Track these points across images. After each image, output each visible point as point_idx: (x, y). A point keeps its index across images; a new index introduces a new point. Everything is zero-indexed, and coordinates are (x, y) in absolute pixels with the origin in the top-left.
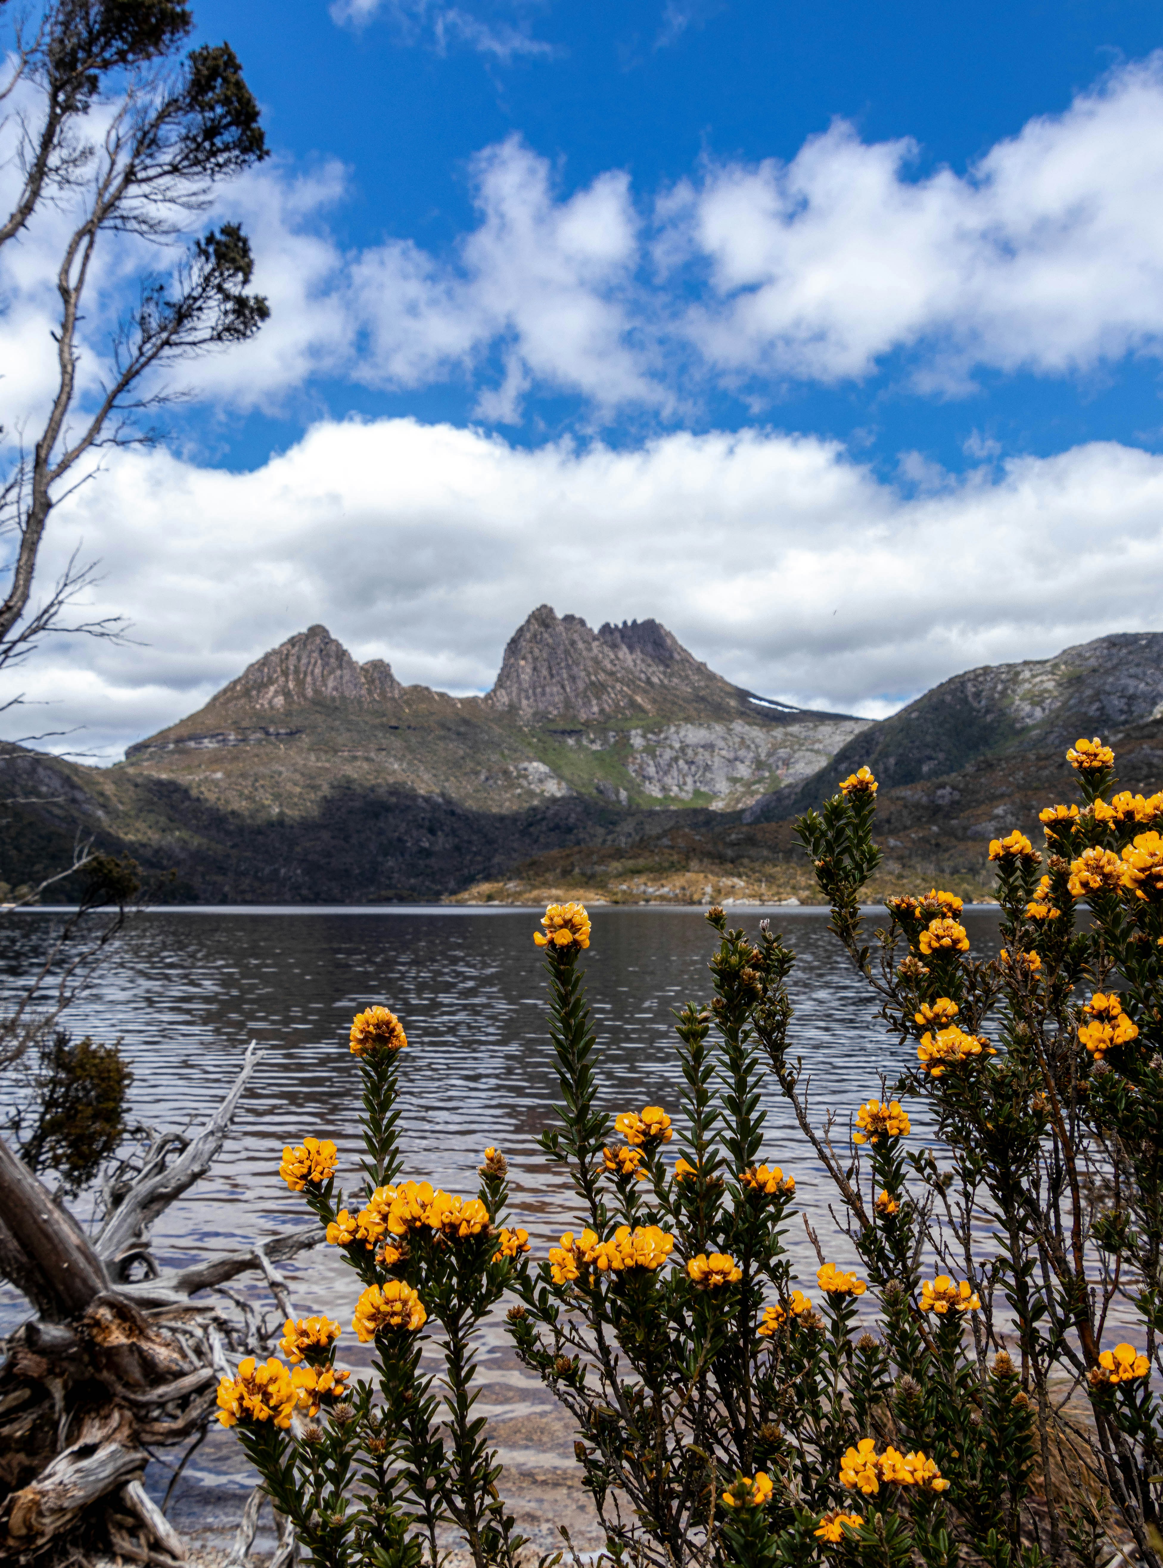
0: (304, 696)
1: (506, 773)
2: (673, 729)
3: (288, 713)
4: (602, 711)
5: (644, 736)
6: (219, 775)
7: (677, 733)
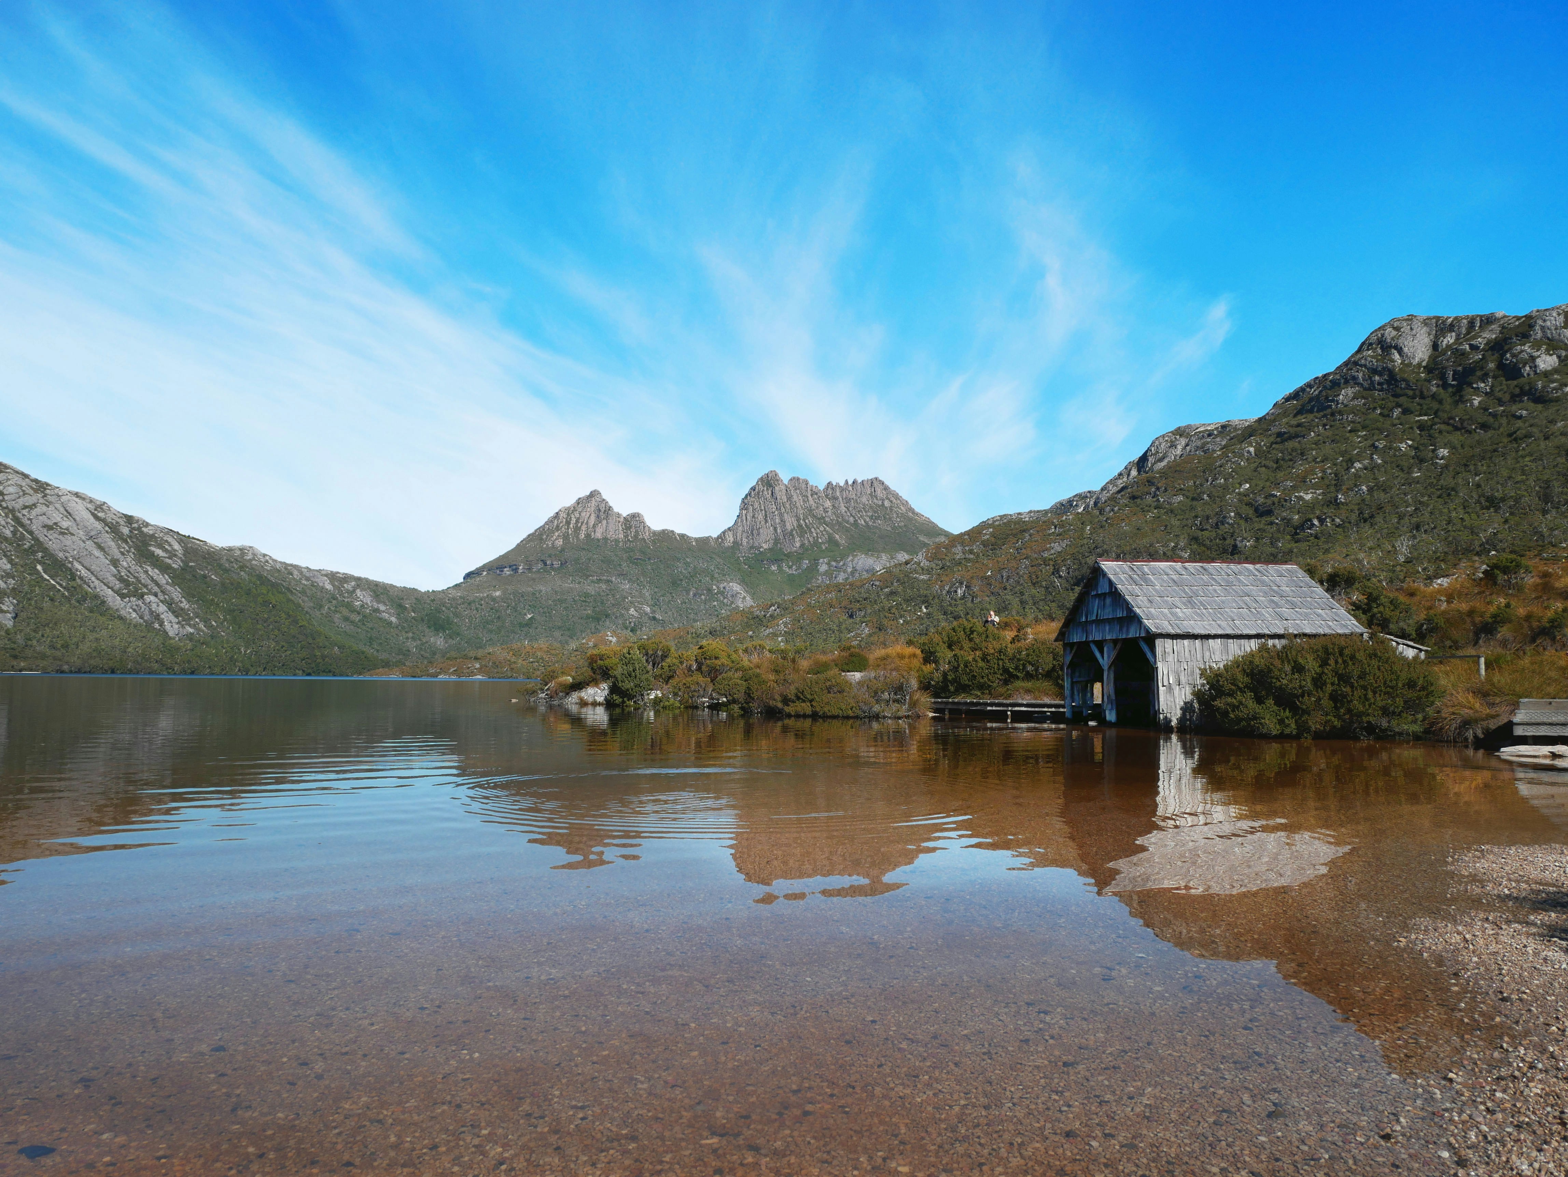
0: (578, 537)
1: (709, 590)
2: (850, 558)
3: (563, 550)
4: (802, 545)
5: (828, 564)
6: (498, 593)
7: (852, 561)
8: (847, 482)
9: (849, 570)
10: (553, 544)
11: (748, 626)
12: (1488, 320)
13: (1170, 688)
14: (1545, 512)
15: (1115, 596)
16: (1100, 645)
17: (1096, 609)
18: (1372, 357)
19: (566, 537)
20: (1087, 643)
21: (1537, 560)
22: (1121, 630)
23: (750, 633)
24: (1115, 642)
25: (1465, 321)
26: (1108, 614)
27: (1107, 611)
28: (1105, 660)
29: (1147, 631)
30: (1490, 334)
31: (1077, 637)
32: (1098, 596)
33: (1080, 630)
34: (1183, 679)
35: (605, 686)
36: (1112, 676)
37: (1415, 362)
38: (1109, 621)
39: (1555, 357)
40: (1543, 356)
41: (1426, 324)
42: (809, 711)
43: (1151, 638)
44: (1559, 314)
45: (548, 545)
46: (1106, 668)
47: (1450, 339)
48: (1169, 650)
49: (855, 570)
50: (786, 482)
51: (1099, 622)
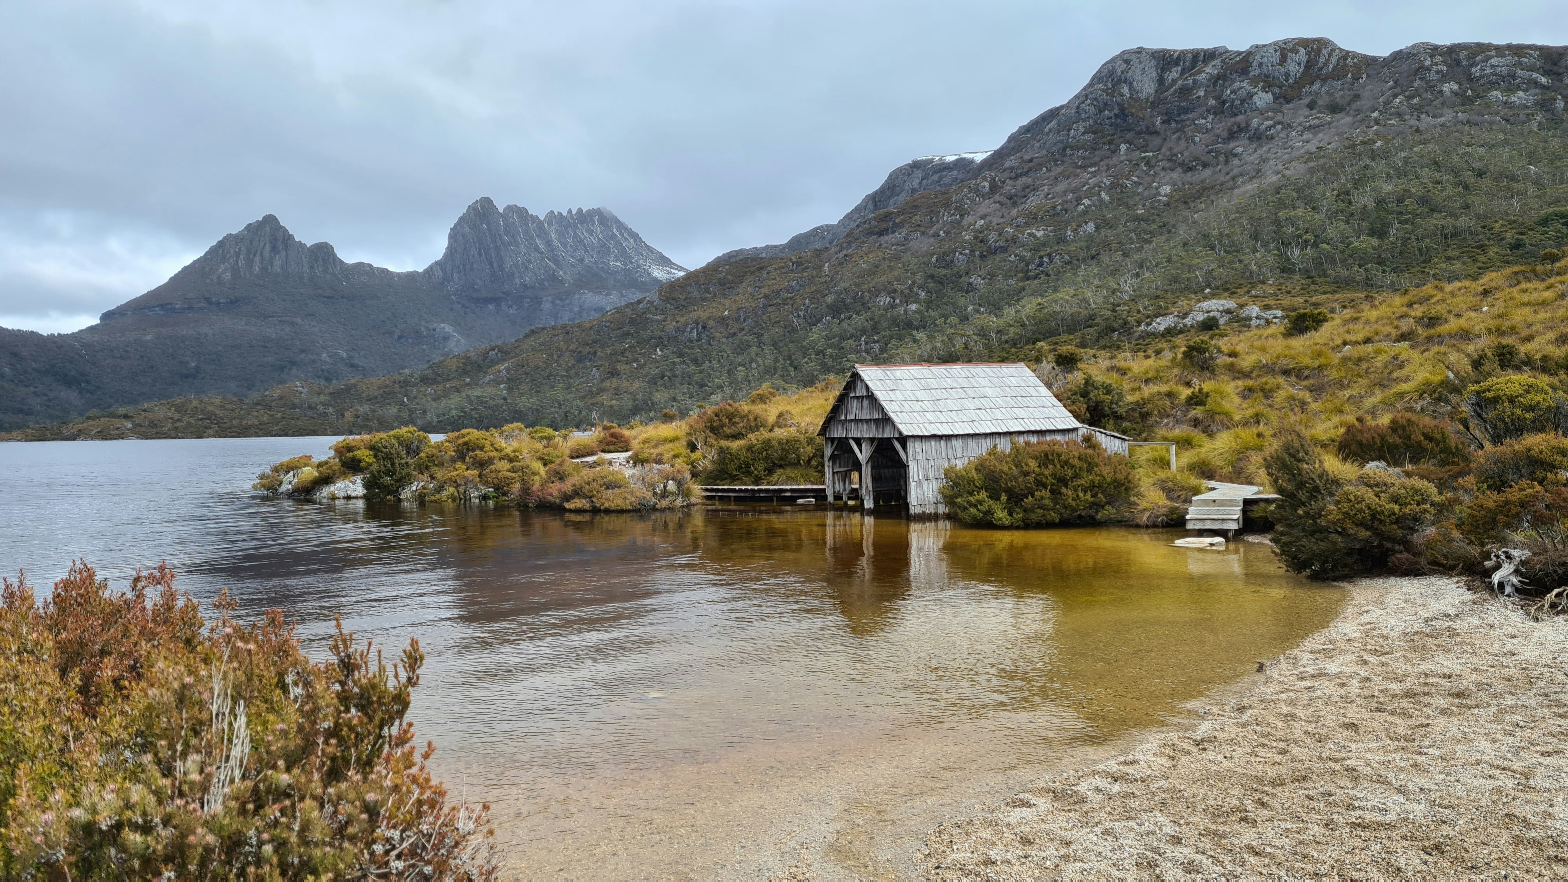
0: (250, 271)
1: (417, 333)
3: (232, 286)
8: (570, 211)
9: (576, 309)
10: (219, 278)
11: (465, 373)
12: (1209, 55)
13: (919, 484)
14: (1255, 251)
15: (871, 397)
16: (858, 441)
17: (854, 410)
18: (1103, 91)
19: (235, 270)
20: (847, 438)
21: (1246, 298)
22: (877, 429)
23: (468, 380)
24: (872, 440)
25: (1190, 55)
26: (865, 415)
27: (864, 412)
28: (863, 455)
29: (900, 433)
30: (1211, 69)
31: (838, 433)
32: (857, 398)
33: (840, 427)
34: (931, 474)
35: (358, 479)
36: (869, 469)
37: (1143, 96)
38: (867, 421)
39: (1270, 95)
40: (1260, 93)
41: (1154, 57)
42: (588, 506)
43: (904, 440)
44: (1276, 51)
45: (212, 280)
46: (864, 463)
47: (1174, 73)
48: (919, 450)
49: (582, 309)
50: (501, 210)
51: (856, 421)
